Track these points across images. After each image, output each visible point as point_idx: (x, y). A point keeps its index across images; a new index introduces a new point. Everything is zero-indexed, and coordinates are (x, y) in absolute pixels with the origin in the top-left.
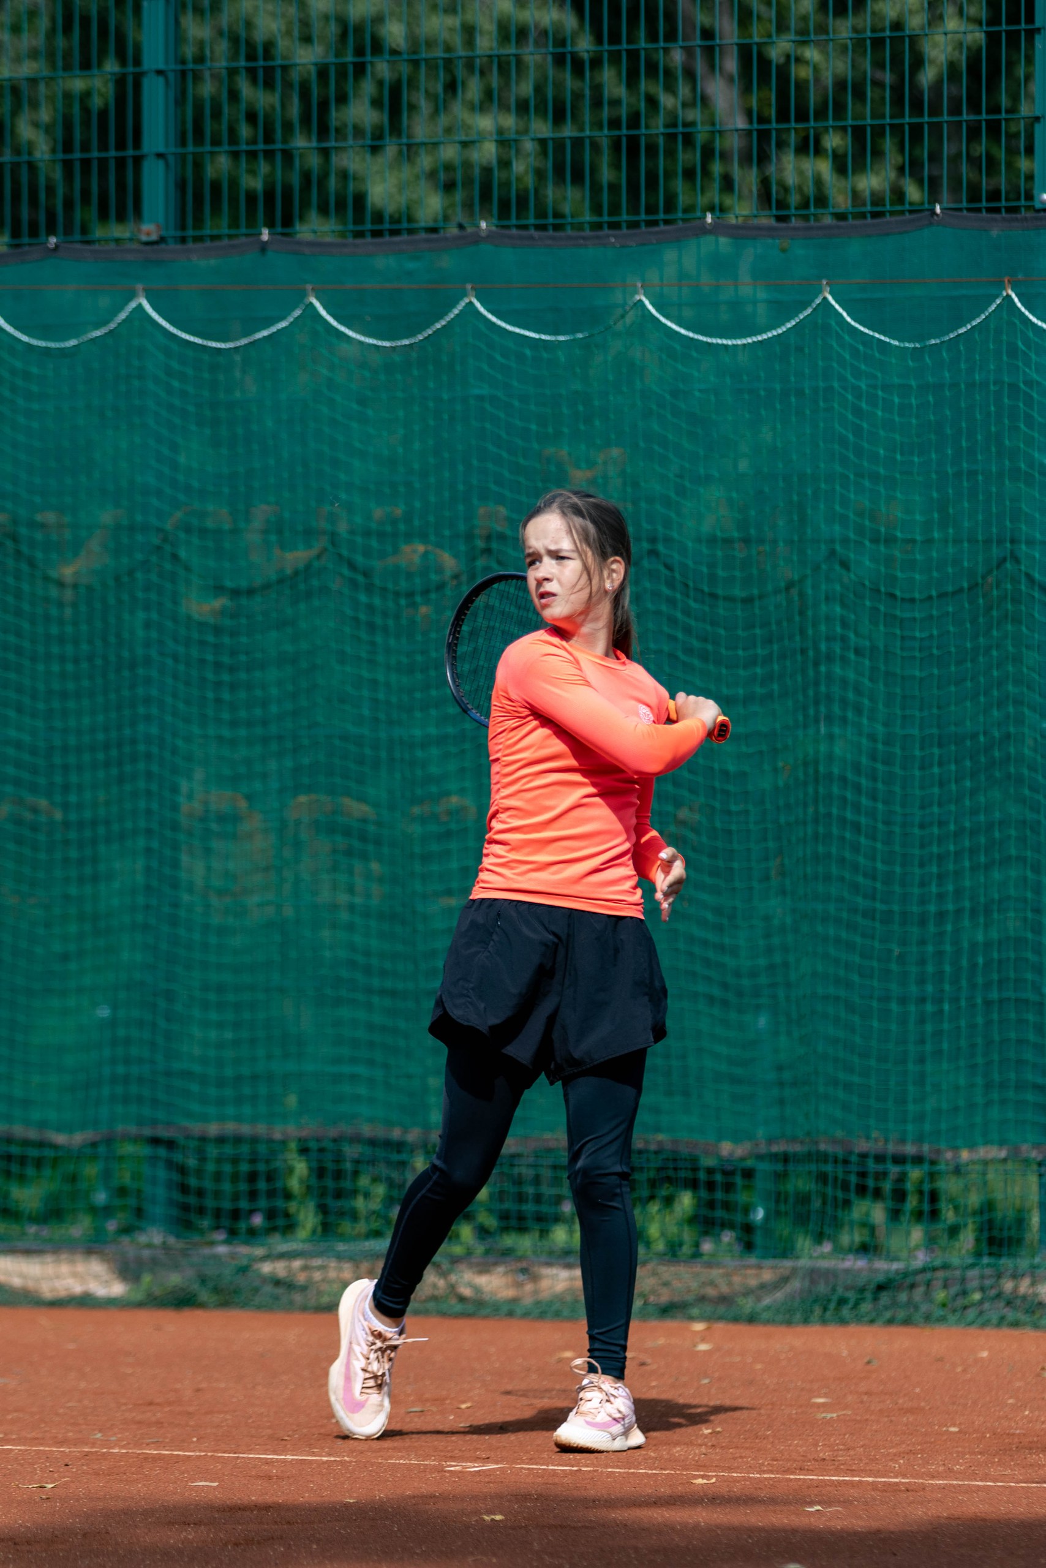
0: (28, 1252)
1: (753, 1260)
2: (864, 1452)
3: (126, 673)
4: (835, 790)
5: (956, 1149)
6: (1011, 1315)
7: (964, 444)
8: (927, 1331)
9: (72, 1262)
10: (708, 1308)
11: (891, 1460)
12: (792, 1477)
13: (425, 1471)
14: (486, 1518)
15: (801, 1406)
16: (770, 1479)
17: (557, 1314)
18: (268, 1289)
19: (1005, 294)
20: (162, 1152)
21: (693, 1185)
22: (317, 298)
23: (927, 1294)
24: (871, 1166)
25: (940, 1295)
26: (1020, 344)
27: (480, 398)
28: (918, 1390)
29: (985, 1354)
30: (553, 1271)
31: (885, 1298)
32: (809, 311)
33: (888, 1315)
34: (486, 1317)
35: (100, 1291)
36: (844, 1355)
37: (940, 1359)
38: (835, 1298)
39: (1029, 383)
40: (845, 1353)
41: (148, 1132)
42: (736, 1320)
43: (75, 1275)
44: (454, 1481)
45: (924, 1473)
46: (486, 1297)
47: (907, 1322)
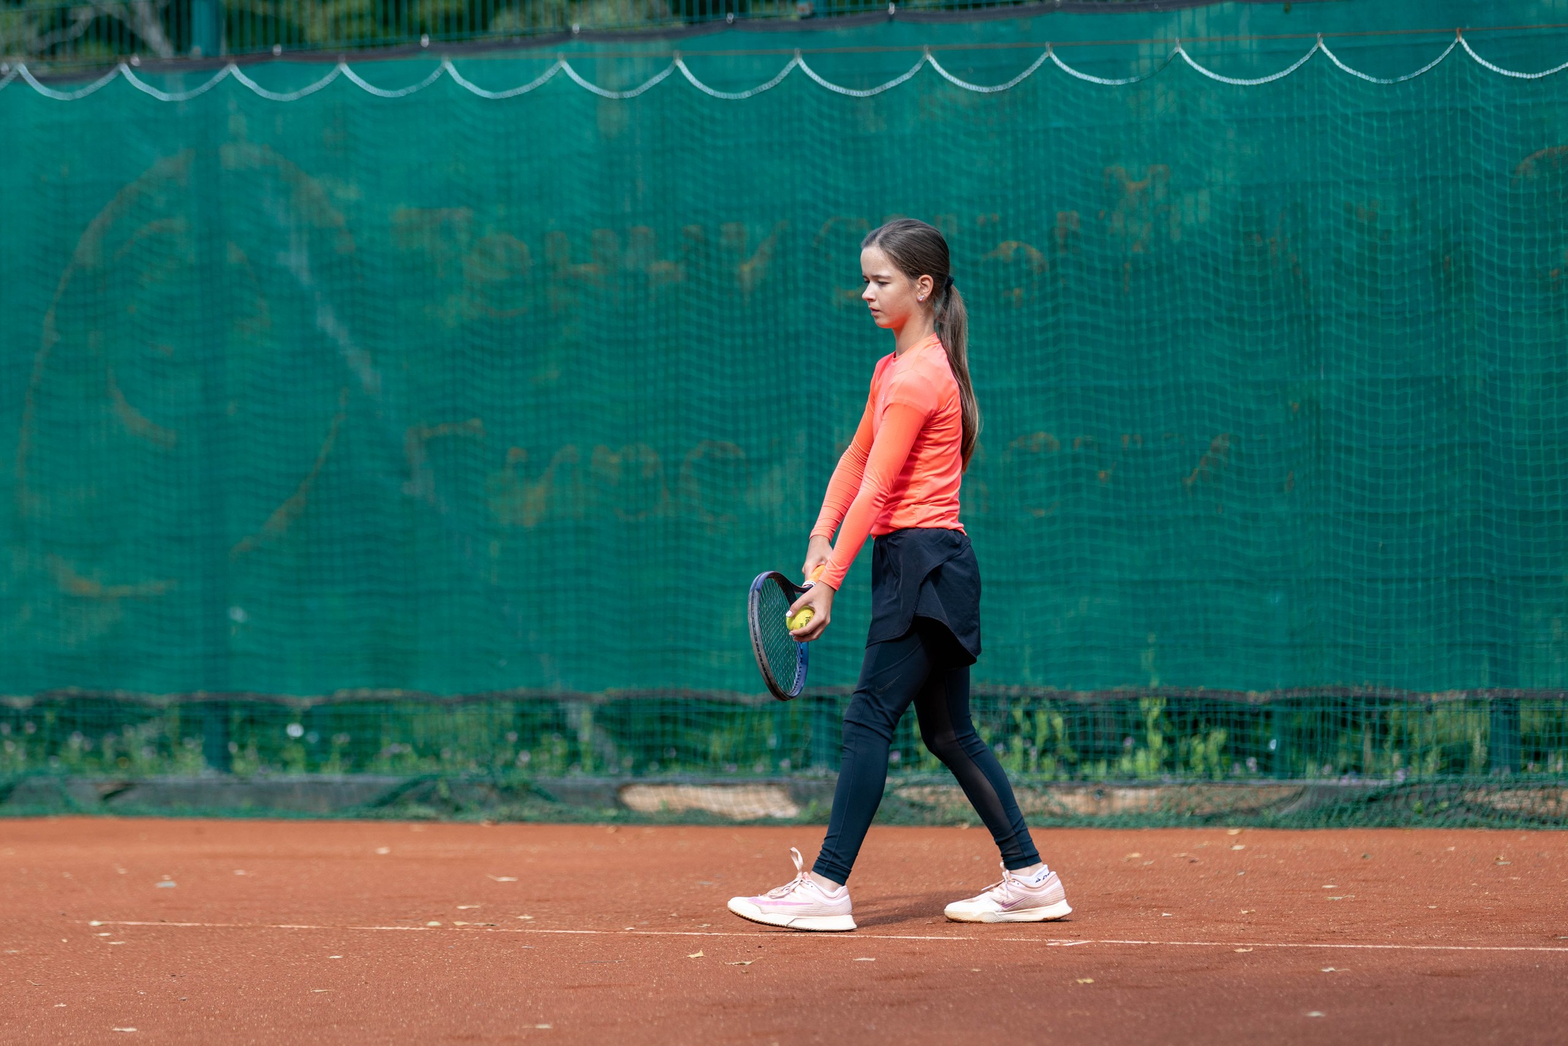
0: (724, 785)
1: (1272, 780)
2: (1365, 926)
3: (792, 344)
4: (1333, 422)
5: (1428, 693)
6: (1472, 817)
7: (1427, 155)
8: (1408, 832)
9: (757, 792)
10: (1241, 818)
11: (1385, 931)
12: (1310, 946)
13: (1031, 946)
14: (1080, 981)
15: (1314, 891)
16: (1294, 947)
17: (1125, 825)
18: (906, 809)
19: (1456, 41)
20: (824, 707)
21: (1225, 723)
22: (932, 55)
23: (1407, 805)
24: (1363, 707)
25: (1417, 805)
26: (1469, 78)
27: (1058, 130)
28: (1403, 877)
29: (1453, 849)
30: (1121, 793)
31: (1375, 807)
32: (1307, 57)
33: (1377, 820)
34: (1071, 828)
35: (778, 813)
36: (1345, 851)
37: (1419, 853)
38: (1337, 808)
39: (1477, 109)
40: (1346, 850)
41: (813, 692)
42: (1262, 826)
43: (760, 801)
44: (1054, 954)
45: (1411, 941)
46: (1071, 812)
47: (1392, 825)
